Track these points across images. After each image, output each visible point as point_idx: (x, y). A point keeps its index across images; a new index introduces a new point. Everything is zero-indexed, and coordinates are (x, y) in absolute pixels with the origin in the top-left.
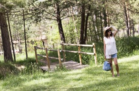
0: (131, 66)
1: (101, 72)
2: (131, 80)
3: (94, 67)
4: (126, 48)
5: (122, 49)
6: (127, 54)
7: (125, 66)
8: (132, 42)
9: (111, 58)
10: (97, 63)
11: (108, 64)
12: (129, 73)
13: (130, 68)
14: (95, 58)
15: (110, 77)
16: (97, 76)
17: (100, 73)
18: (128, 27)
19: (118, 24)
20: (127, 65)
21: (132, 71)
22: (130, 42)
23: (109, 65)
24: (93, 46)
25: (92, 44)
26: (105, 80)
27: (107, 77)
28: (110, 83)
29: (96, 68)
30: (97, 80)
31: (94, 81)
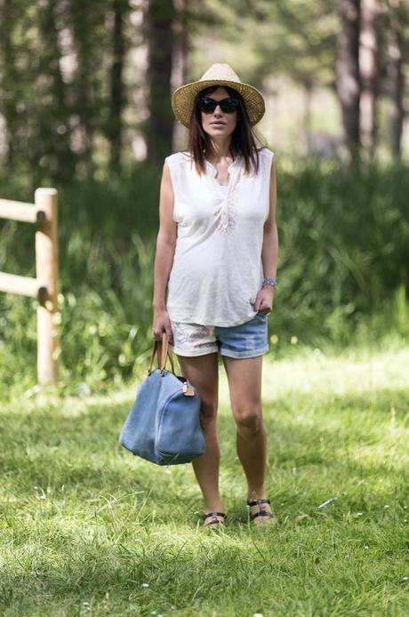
0: (368, 440)
1: (96, 462)
2: (375, 570)
3: (29, 407)
4: (332, 268)
5: (296, 271)
6: (334, 321)
7: (315, 437)
8: (393, 215)
9: (206, 351)
10: (56, 377)
11: (182, 398)
12: (353, 507)
13: (363, 455)
14: (45, 326)
15: (178, 520)
16: (59, 505)
17: (81, 480)
18: (357, 74)
19: (270, 31)
20: (333, 423)
21: (383, 485)
22: (370, 219)
23: (190, 413)
24: (41, 215)
25: (30, 199)
26: (137, 548)
27: (146, 521)
28: (181, 579)
29: (43, 427)
30: (60, 542)
31: (30, 547)
